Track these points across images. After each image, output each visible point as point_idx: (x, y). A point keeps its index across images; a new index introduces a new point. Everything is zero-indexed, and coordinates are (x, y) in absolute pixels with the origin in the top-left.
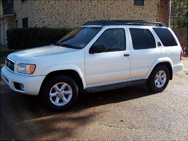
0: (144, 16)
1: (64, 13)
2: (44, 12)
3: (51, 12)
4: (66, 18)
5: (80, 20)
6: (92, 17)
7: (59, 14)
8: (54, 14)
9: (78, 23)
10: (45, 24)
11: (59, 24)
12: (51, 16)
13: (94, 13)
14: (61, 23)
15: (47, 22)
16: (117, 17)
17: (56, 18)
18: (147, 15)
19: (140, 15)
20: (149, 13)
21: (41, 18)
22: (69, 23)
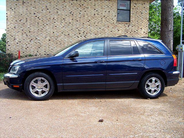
0: (130, 33)
1: (36, 31)
2: (16, 30)
3: (22, 30)
4: (37, 35)
5: (52, 38)
6: (66, 34)
7: (30, 32)
8: (25, 32)
9: (50, 40)
10: (16, 40)
11: (30, 41)
12: (23, 34)
13: (67, 31)
14: (32, 40)
15: (18, 39)
16: (96, 34)
17: (27, 36)
18: (135, 32)
19: (126, 32)
20: (137, 29)
21: (12, 35)
22: (41, 40)
